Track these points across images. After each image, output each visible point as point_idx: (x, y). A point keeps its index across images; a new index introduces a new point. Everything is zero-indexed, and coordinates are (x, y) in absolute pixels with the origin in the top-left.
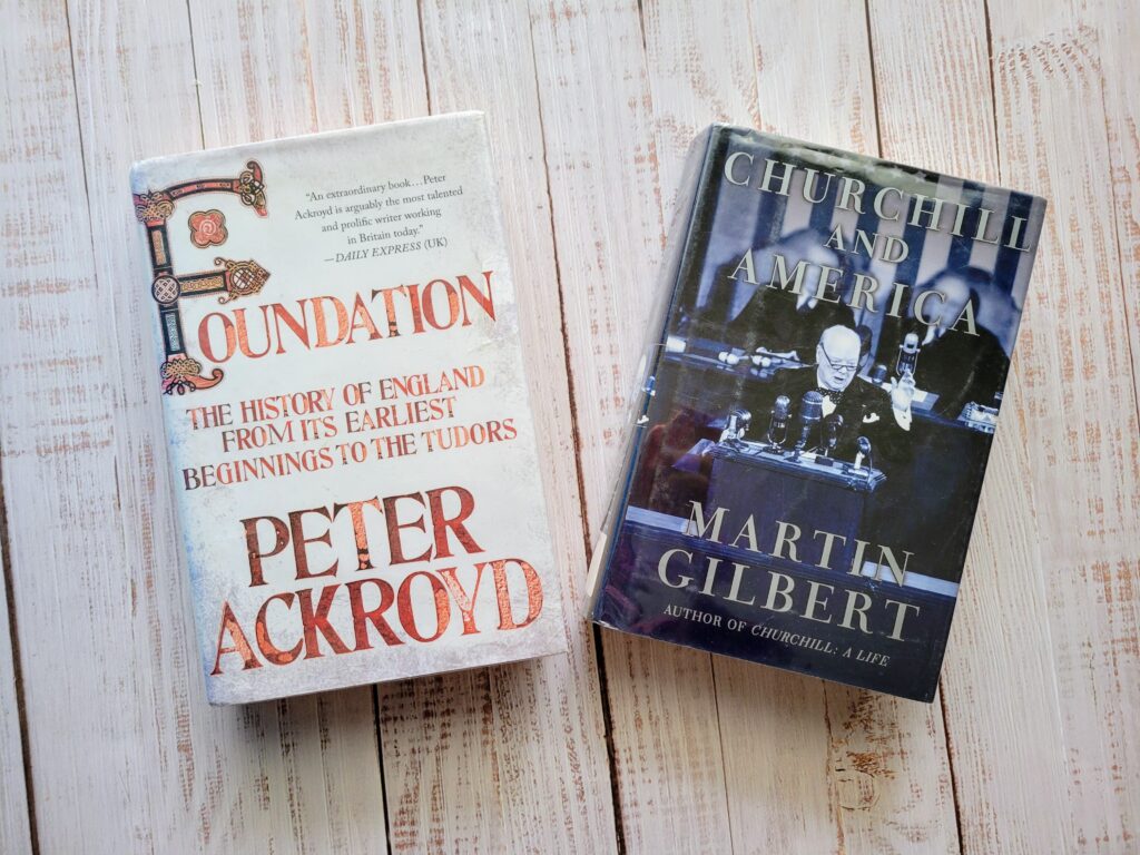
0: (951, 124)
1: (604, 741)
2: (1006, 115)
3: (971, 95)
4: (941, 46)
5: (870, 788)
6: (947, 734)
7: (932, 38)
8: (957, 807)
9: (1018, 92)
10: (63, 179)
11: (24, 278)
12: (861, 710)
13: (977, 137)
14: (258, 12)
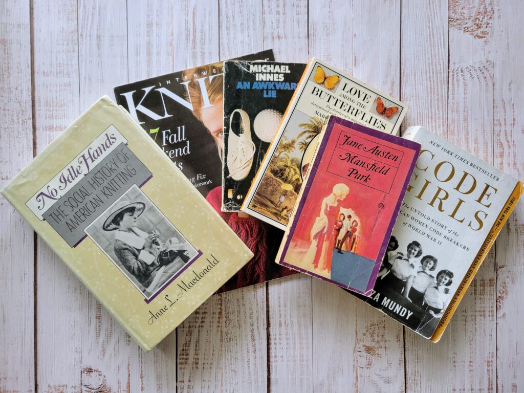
0: (430, 96)
1: (266, 331)
2: (453, 94)
3: (439, 84)
4: (429, 64)
5: (371, 360)
6: (404, 342)
7: (425, 60)
8: (405, 372)
9: (458, 85)
10: (70, 85)
11: (52, 124)
12: (371, 329)
13: (440, 102)
14: (155, 26)
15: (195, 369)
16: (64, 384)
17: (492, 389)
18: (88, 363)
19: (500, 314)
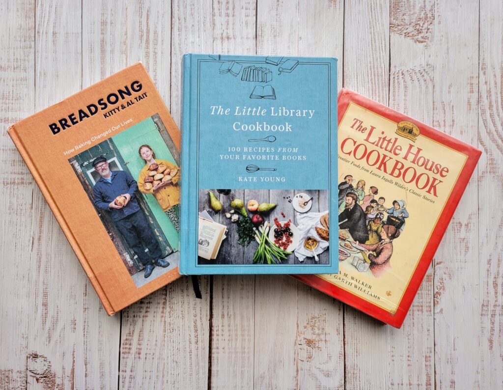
1: (208, 322)
2: (394, 96)
3: (380, 86)
4: (371, 67)
5: (311, 353)
6: (344, 335)
7: (367, 64)
8: (345, 365)
9: (399, 87)
10: (26, 80)
11: (7, 117)
12: (311, 322)
14: (109, 24)
15: (137, 359)
16: (10, 368)
17: (430, 385)
18: (34, 348)
19: (437, 310)
